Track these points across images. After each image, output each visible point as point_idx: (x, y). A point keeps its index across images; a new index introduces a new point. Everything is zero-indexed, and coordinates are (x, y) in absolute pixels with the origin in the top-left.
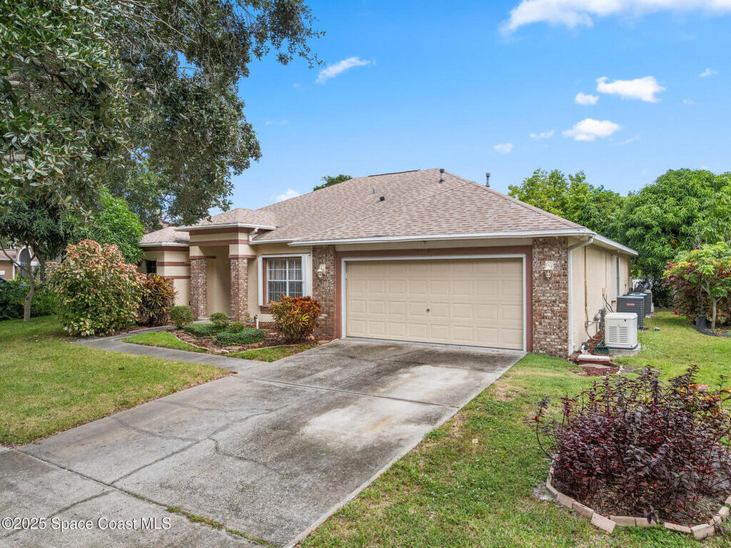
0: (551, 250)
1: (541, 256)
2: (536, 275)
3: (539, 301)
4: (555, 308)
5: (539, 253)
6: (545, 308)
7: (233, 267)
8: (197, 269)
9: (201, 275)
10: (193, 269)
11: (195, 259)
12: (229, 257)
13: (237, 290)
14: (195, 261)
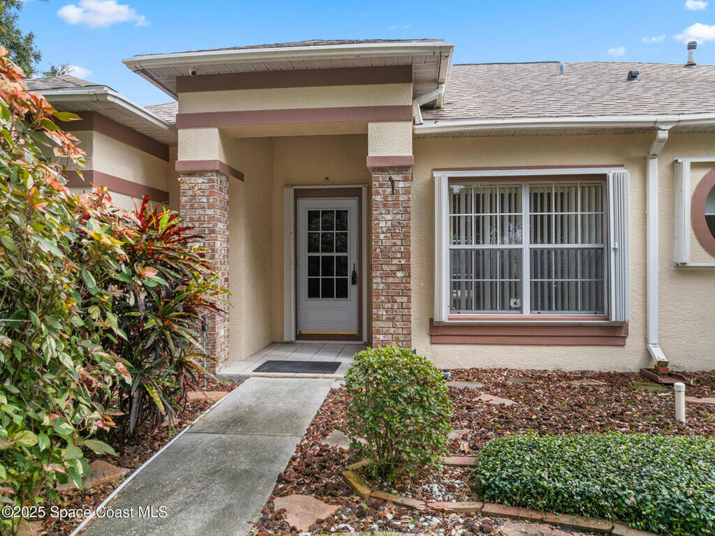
7: (385, 198)
8: (211, 206)
9: (221, 226)
10: (192, 207)
11: (200, 173)
12: (369, 164)
13: (399, 274)
14: (200, 180)
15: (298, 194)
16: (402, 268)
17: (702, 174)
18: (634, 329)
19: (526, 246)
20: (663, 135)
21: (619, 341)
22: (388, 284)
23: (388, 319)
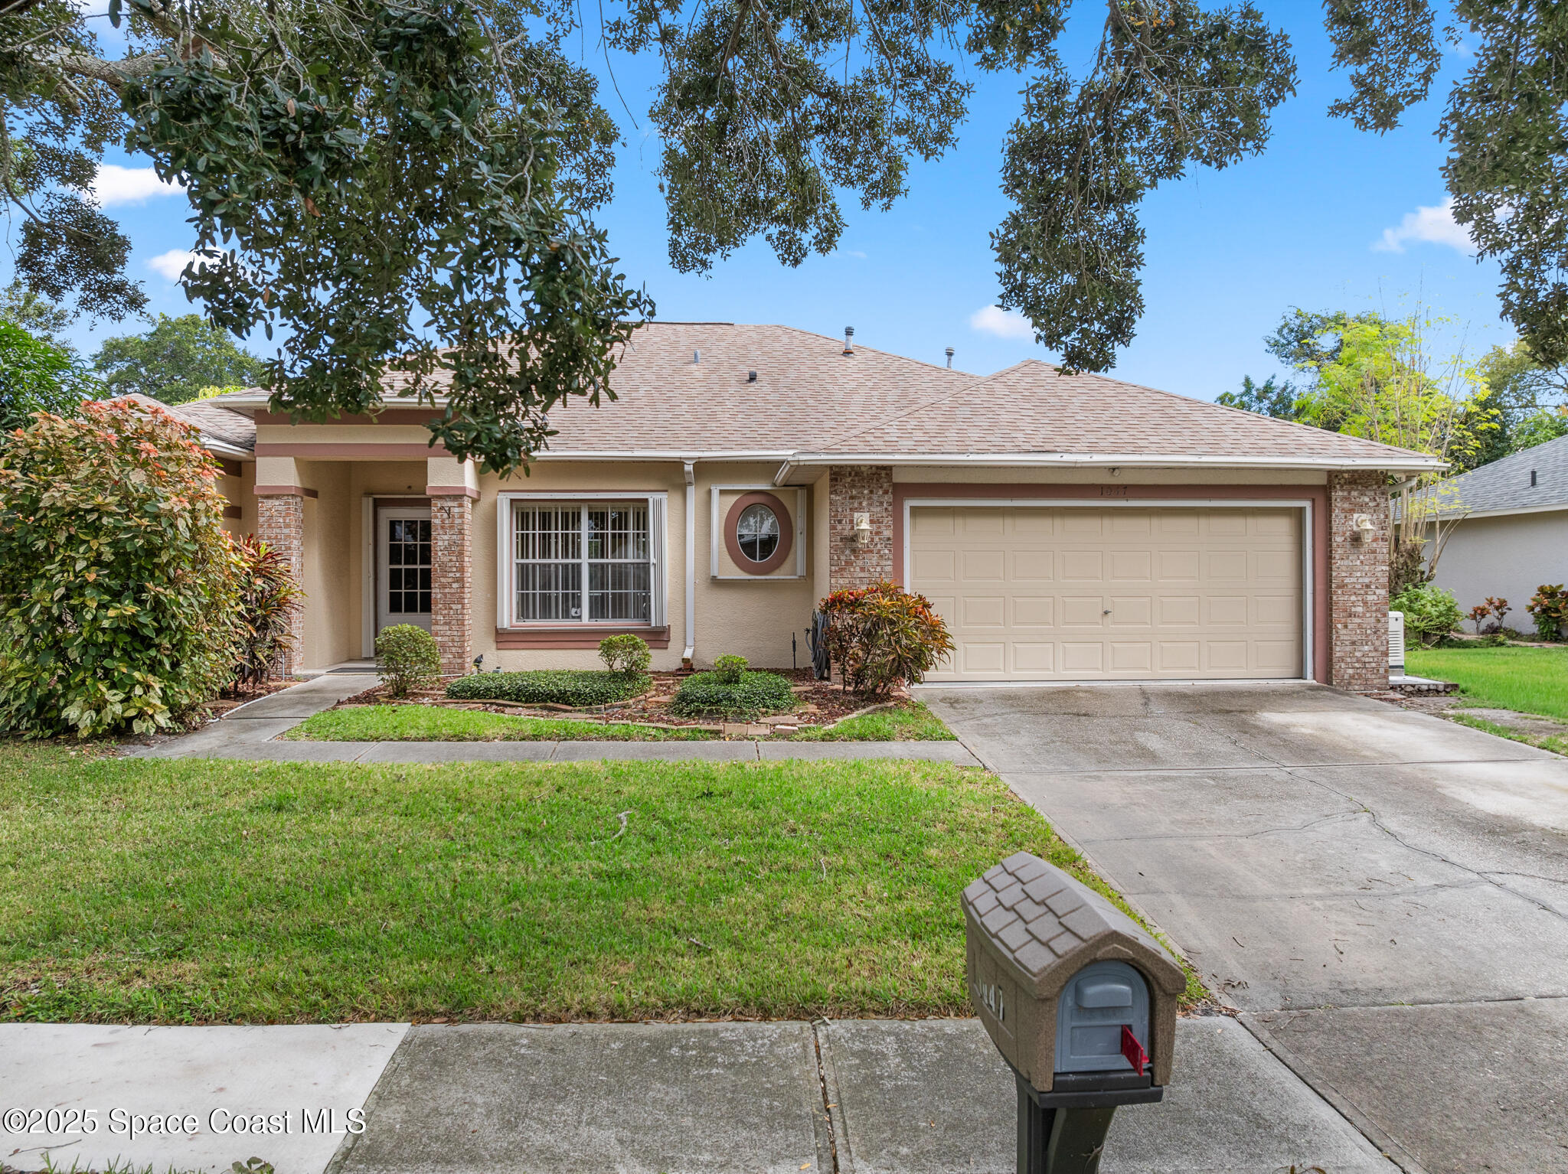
0: (1363, 494)
1: (1346, 505)
2: (1339, 539)
3: (1342, 586)
4: (1370, 598)
5: (1345, 499)
6: (1353, 598)
7: (443, 521)
8: (287, 526)
9: (296, 543)
10: (269, 526)
11: (278, 497)
12: (428, 493)
13: (455, 585)
14: (277, 503)
15: (378, 504)
16: (457, 580)
17: (732, 499)
18: (675, 634)
19: (585, 561)
20: (689, 468)
21: (663, 644)
22: (445, 594)
23: (445, 624)
